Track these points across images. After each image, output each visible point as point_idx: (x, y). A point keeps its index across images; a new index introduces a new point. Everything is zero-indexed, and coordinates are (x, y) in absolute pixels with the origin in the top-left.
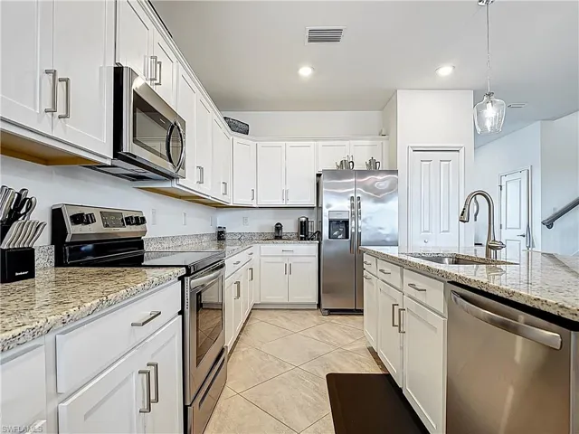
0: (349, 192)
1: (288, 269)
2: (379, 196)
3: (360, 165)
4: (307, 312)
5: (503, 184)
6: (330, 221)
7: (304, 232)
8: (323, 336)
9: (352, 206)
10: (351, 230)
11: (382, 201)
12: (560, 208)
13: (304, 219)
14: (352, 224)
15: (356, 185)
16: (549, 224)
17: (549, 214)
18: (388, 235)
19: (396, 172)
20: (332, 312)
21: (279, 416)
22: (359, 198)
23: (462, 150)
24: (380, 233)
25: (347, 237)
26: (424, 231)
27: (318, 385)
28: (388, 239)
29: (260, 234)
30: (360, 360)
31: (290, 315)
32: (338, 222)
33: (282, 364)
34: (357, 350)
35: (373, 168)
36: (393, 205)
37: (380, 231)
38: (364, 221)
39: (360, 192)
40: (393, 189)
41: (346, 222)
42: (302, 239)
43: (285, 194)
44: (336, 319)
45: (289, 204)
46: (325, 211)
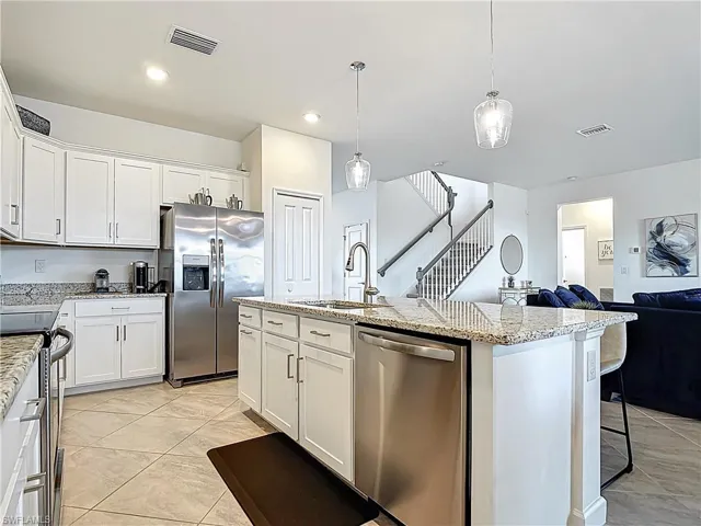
0: (209, 233)
1: (121, 334)
2: (243, 239)
3: (220, 201)
4: (151, 388)
5: (347, 235)
6: (185, 268)
7: (140, 282)
8: (185, 411)
9: (213, 250)
10: (212, 279)
11: (246, 245)
12: (389, 259)
13: (141, 265)
14: (213, 272)
15: (218, 224)
16: (382, 273)
17: (383, 264)
18: (253, 285)
19: (261, 214)
20: (186, 382)
21: (167, 514)
22: (221, 241)
23: (321, 200)
24: (245, 282)
25: (206, 288)
26: (289, 280)
27: (200, 466)
28: (254, 289)
29: (67, 286)
30: (239, 427)
31: (127, 395)
32: (194, 269)
33: (142, 456)
34: (234, 417)
35: (234, 206)
36: (258, 249)
37: (245, 280)
38: (228, 268)
39: (222, 234)
40: (258, 232)
41: (205, 270)
42: (139, 291)
43: (113, 229)
44: (192, 389)
45: (119, 243)
46: (178, 255)
